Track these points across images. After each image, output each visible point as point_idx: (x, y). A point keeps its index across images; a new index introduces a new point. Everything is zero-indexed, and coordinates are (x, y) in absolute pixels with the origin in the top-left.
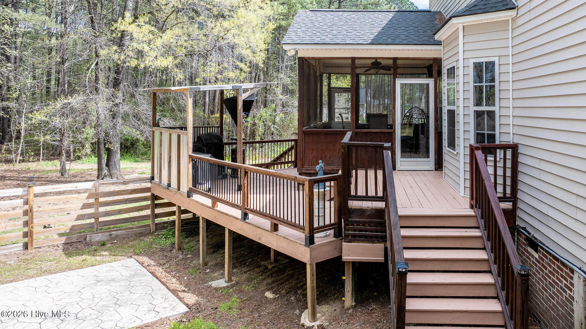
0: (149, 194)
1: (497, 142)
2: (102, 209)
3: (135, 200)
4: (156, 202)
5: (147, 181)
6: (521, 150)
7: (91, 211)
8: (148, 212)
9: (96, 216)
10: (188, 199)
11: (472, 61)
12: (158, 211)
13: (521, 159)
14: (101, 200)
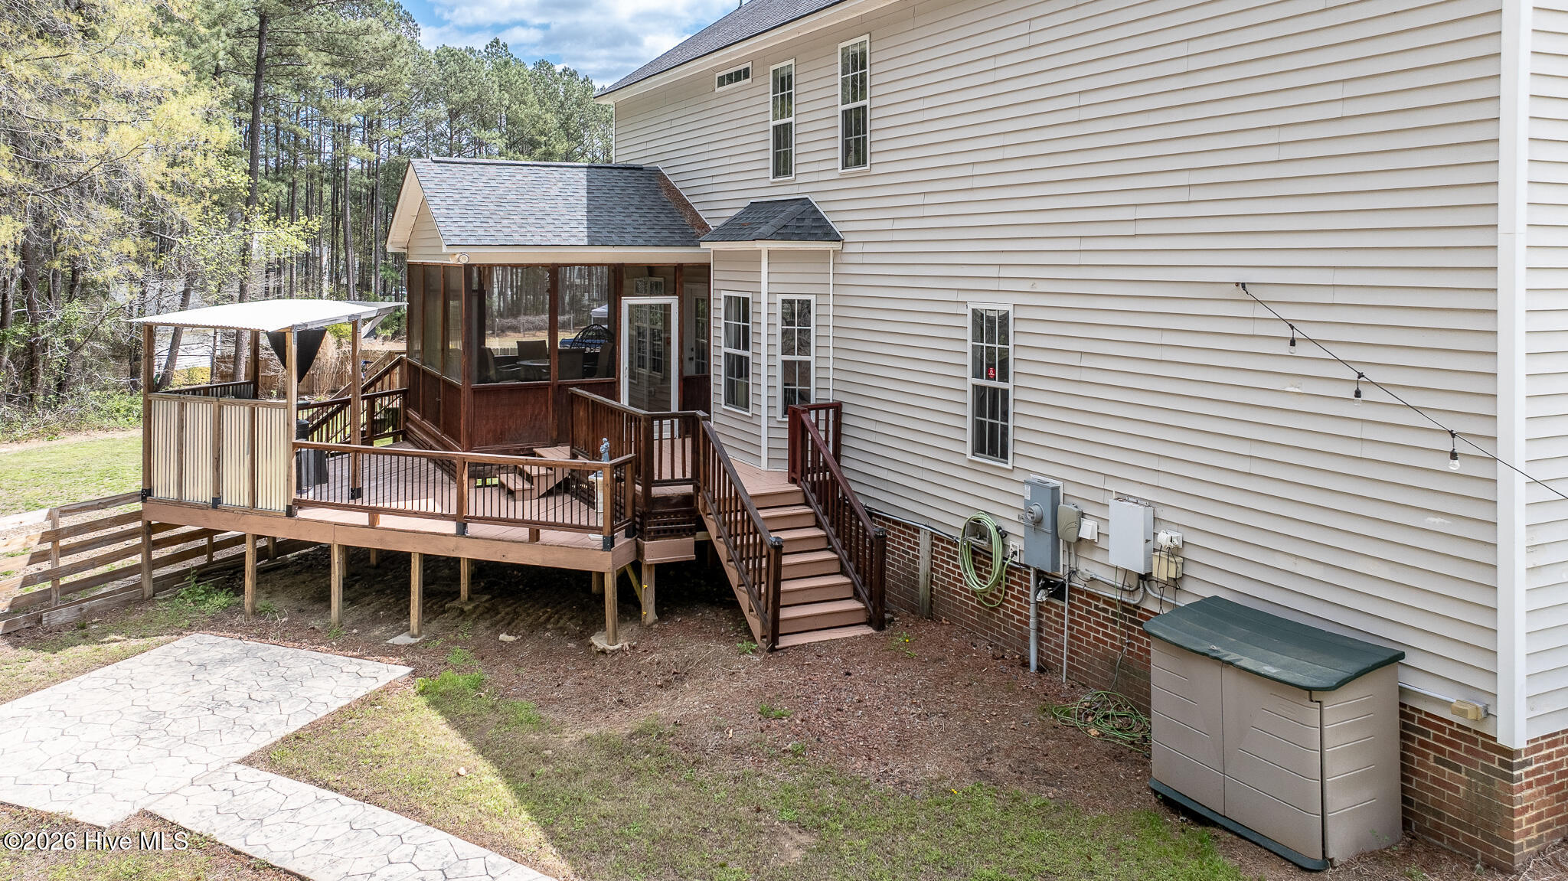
0: (139, 524)
1: (813, 401)
2: (65, 561)
3: (115, 538)
4: (154, 537)
5: (136, 498)
6: (845, 409)
7: (46, 566)
8: (137, 559)
9: (53, 575)
10: (291, 521)
11: (780, 298)
12: (156, 555)
13: (845, 420)
14: (63, 543)
